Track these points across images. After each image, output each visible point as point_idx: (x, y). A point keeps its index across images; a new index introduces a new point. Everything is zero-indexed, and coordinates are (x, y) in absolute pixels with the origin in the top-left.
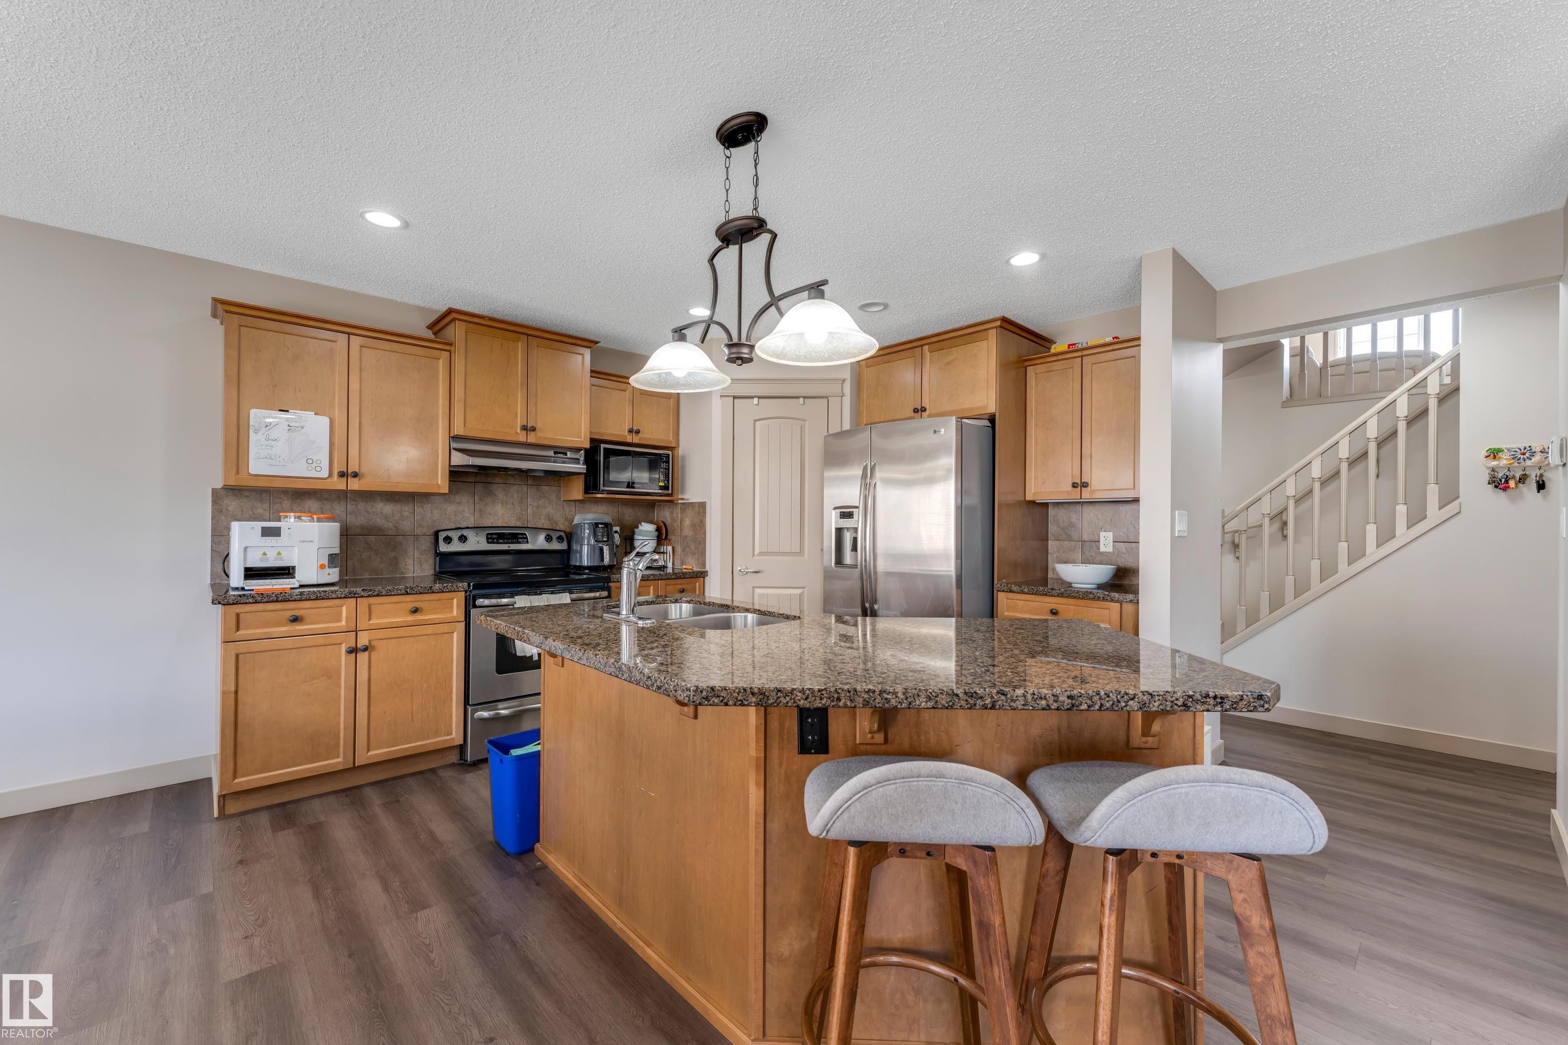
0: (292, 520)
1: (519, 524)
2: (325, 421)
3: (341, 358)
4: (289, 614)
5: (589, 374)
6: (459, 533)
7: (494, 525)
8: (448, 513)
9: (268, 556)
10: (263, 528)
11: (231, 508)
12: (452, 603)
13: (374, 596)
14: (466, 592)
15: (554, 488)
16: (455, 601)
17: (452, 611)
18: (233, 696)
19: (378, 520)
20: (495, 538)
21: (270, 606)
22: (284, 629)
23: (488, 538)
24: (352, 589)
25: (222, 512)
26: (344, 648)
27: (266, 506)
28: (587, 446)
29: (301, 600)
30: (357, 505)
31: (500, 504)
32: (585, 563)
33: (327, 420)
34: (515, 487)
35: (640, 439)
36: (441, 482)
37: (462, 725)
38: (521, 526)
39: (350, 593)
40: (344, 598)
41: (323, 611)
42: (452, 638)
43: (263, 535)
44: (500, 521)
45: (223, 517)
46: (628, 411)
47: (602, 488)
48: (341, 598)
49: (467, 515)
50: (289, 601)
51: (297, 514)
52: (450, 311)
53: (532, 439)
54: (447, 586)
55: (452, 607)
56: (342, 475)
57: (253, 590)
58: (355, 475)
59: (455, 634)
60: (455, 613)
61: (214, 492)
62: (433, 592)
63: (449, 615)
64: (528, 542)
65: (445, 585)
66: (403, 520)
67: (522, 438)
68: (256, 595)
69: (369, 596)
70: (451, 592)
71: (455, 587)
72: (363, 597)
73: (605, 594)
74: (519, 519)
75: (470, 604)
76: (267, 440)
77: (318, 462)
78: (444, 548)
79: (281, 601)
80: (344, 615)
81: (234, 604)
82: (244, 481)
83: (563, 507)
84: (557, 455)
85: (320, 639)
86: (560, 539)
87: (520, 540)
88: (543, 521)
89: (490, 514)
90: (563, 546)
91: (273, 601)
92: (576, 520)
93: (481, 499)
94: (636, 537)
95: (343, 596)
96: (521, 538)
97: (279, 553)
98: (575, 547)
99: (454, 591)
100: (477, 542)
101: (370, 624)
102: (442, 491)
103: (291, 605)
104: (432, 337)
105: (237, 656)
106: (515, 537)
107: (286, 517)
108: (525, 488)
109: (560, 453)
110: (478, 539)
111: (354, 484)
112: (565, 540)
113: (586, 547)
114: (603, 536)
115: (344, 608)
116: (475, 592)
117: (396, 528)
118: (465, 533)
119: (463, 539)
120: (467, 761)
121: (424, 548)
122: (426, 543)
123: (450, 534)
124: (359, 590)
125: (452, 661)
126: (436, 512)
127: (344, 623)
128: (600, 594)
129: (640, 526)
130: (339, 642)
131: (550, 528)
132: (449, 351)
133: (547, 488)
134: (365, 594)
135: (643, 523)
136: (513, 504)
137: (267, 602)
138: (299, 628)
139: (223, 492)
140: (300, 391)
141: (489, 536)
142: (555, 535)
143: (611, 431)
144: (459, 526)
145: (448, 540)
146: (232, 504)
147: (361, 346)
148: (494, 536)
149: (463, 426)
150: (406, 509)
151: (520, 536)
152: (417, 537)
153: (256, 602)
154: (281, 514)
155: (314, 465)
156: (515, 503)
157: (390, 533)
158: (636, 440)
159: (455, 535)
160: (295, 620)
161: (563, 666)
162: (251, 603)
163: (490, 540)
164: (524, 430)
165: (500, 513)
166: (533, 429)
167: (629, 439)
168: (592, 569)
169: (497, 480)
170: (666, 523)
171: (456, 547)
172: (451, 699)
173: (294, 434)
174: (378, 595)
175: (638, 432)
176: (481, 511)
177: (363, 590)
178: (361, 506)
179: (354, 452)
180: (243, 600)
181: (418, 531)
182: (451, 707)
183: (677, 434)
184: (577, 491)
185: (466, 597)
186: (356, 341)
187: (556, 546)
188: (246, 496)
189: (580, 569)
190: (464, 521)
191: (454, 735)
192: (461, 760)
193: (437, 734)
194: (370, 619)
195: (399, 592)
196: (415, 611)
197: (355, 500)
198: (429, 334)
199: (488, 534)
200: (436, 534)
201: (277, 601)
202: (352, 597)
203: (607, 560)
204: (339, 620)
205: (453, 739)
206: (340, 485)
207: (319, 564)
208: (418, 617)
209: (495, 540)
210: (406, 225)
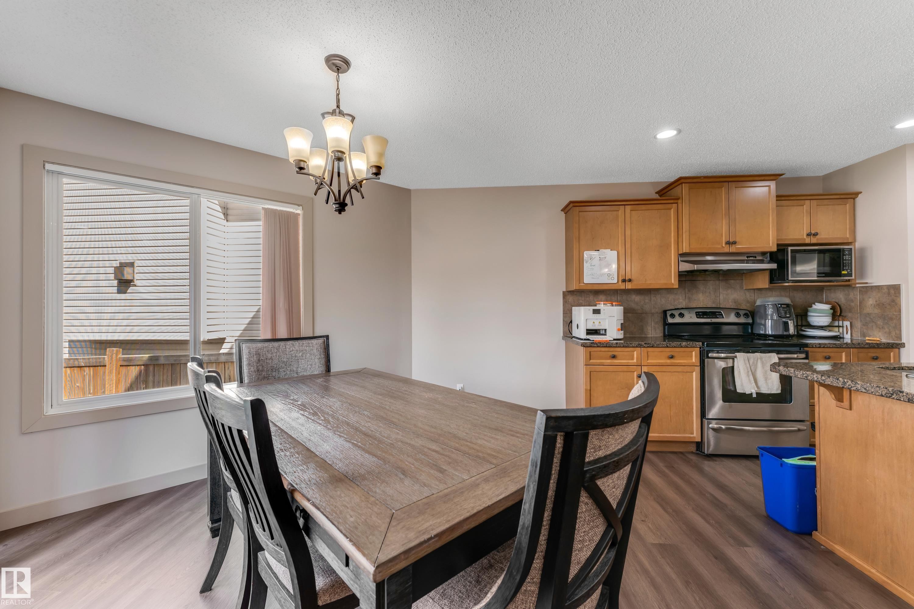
0: (602, 305)
1: (714, 306)
2: (615, 253)
3: (621, 219)
4: (611, 354)
5: (775, 199)
6: (679, 312)
7: (698, 307)
8: (669, 300)
9: (595, 324)
10: (593, 310)
11: (570, 301)
12: (692, 354)
13: (650, 347)
14: (700, 348)
15: (738, 281)
16: (694, 353)
17: (692, 359)
18: (589, 391)
19: (633, 305)
20: (701, 315)
21: (603, 349)
22: (609, 361)
23: (696, 315)
24: (640, 343)
25: (566, 302)
26: (635, 374)
27: (583, 299)
28: (774, 249)
29: (616, 347)
30: (622, 297)
31: (701, 294)
32: (769, 332)
33: (616, 252)
34: (711, 282)
35: (817, 239)
36: (674, 281)
37: (700, 430)
38: (715, 307)
39: (639, 345)
40: (636, 347)
41: (625, 353)
42: (692, 375)
43: (593, 313)
44: (702, 304)
45: (567, 305)
46: (806, 220)
47: (790, 278)
48: (634, 347)
49: (681, 301)
50: (612, 347)
51: (604, 302)
52: (680, 179)
53: (733, 249)
54: (690, 344)
55: (692, 356)
56: (624, 281)
57: (594, 340)
58: (630, 280)
59: (694, 373)
60: (694, 360)
61: (563, 292)
62: (682, 347)
63: (690, 361)
64: (723, 317)
65: (688, 343)
66: (645, 305)
67: (727, 249)
68: (598, 343)
69: (648, 347)
70: (692, 347)
71: (694, 344)
72: (645, 347)
73: (803, 356)
74: (714, 302)
75: (703, 357)
76: (591, 266)
77: (613, 275)
78: (670, 320)
79: (608, 347)
80: (635, 356)
81: (589, 347)
82: (582, 286)
83: (745, 293)
84: (749, 258)
85: (625, 368)
86: (746, 315)
87: (718, 316)
88: (731, 304)
89: (695, 300)
90: (750, 321)
91: (604, 347)
92: (758, 303)
93: (689, 291)
94: (810, 314)
95: (635, 346)
96: (718, 315)
97: (600, 323)
98: (758, 320)
99: (694, 347)
100: (690, 318)
101: (648, 363)
102: (674, 287)
103: (612, 349)
104: (659, 198)
105: (590, 372)
106: (714, 314)
107: (599, 304)
108: (717, 282)
109: (751, 257)
110: (691, 315)
111: (629, 286)
112: (750, 316)
113: (770, 321)
114: (786, 313)
115: (635, 352)
116: (707, 349)
117: (642, 309)
118: (682, 311)
119: (681, 315)
120: (705, 453)
121: (657, 320)
122: (658, 318)
123: (674, 312)
124: (643, 343)
125: (693, 389)
126: (663, 301)
127: (635, 361)
128: (797, 356)
129: (813, 305)
130: (633, 370)
131: (736, 308)
132: (677, 203)
133: (732, 281)
134: (646, 346)
135: (816, 304)
136: (710, 293)
137: (602, 347)
138: (616, 361)
139: (567, 293)
140: (604, 239)
141: (697, 314)
142: (742, 313)
143: (791, 237)
144: (676, 307)
145: (673, 316)
146: (570, 299)
147: (631, 211)
148: (701, 314)
149: (688, 247)
150: (647, 299)
151: (717, 313)
152: (653, 314)
153: (598, 347)
154: (597, 303)
155: (611, 276)
156: (711, 292)
157: (639, 312)
158: (814, 240)
159: (676, 313)
160: (614, 357)
161: (851, 409)
162: (596, 347)
163: (698, 316)
164: (728, 244)
165: (701, 299)
166: (734, 243)
167: (808, 241)
168: (776, 337)
169: (699, 278)
170: (840, 303)
171: (677, 320)
172: (693, 412)
173: (602, 262)
174: (652, 347)
175: (816, 234)
176: (689, 298)
177: (645, 343)
178: (625, 297)
179: (628, 268)
180: (593, 345)
181: (653, 311)
182: (692, 417)
183: (853, 231)
184: (763, 282)
185: (700, 351)
186: (628, 208)
187: (742, 320)
188: (576, 294)
189: (765, 337)
190: (679, 305)
191: (695, 435)
192: (697, 451)
193: (685, 432)
194: (648, 360)
195: (663, 345)
196: (672, 357)
197: (621, 294)
198: (657, 196)
199: (696, 312)
200: (665, 312)
201: (606, 347)
202: (640, 347)
203: (792, 330)
204: (633, 359)
205: (694, 437)
206: (622, 286)
207: (617, 328)
208: (672, 361)
209: (701, 316)
210: (679, 131)
